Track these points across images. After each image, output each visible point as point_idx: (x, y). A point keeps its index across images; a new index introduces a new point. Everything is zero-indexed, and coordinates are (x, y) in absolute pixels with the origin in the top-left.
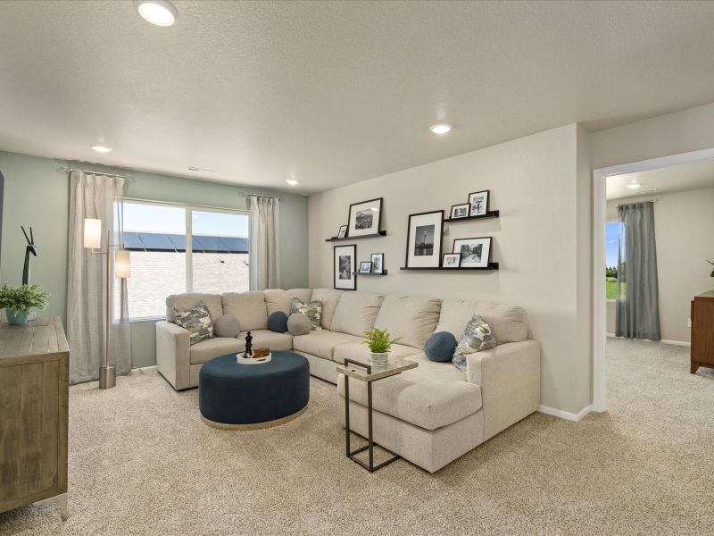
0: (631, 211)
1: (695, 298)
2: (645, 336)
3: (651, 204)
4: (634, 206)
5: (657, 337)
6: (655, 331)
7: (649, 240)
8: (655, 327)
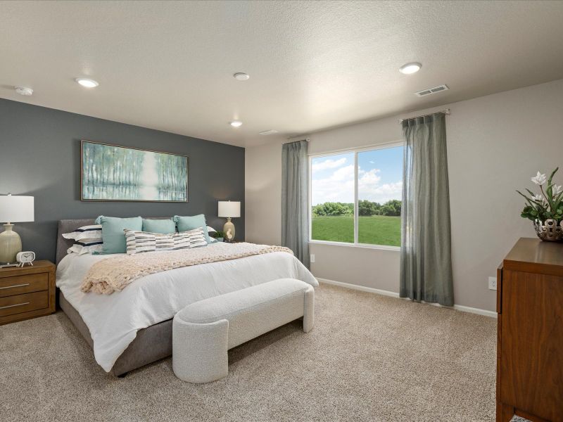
0: (417, 126)
1: (505, 261)
2: (434, 300)
3: (442, 117)
4: (421, 120)
5: (450, 301)
6: (447, 293)
7: (440, 166)
8: (447, 289)
